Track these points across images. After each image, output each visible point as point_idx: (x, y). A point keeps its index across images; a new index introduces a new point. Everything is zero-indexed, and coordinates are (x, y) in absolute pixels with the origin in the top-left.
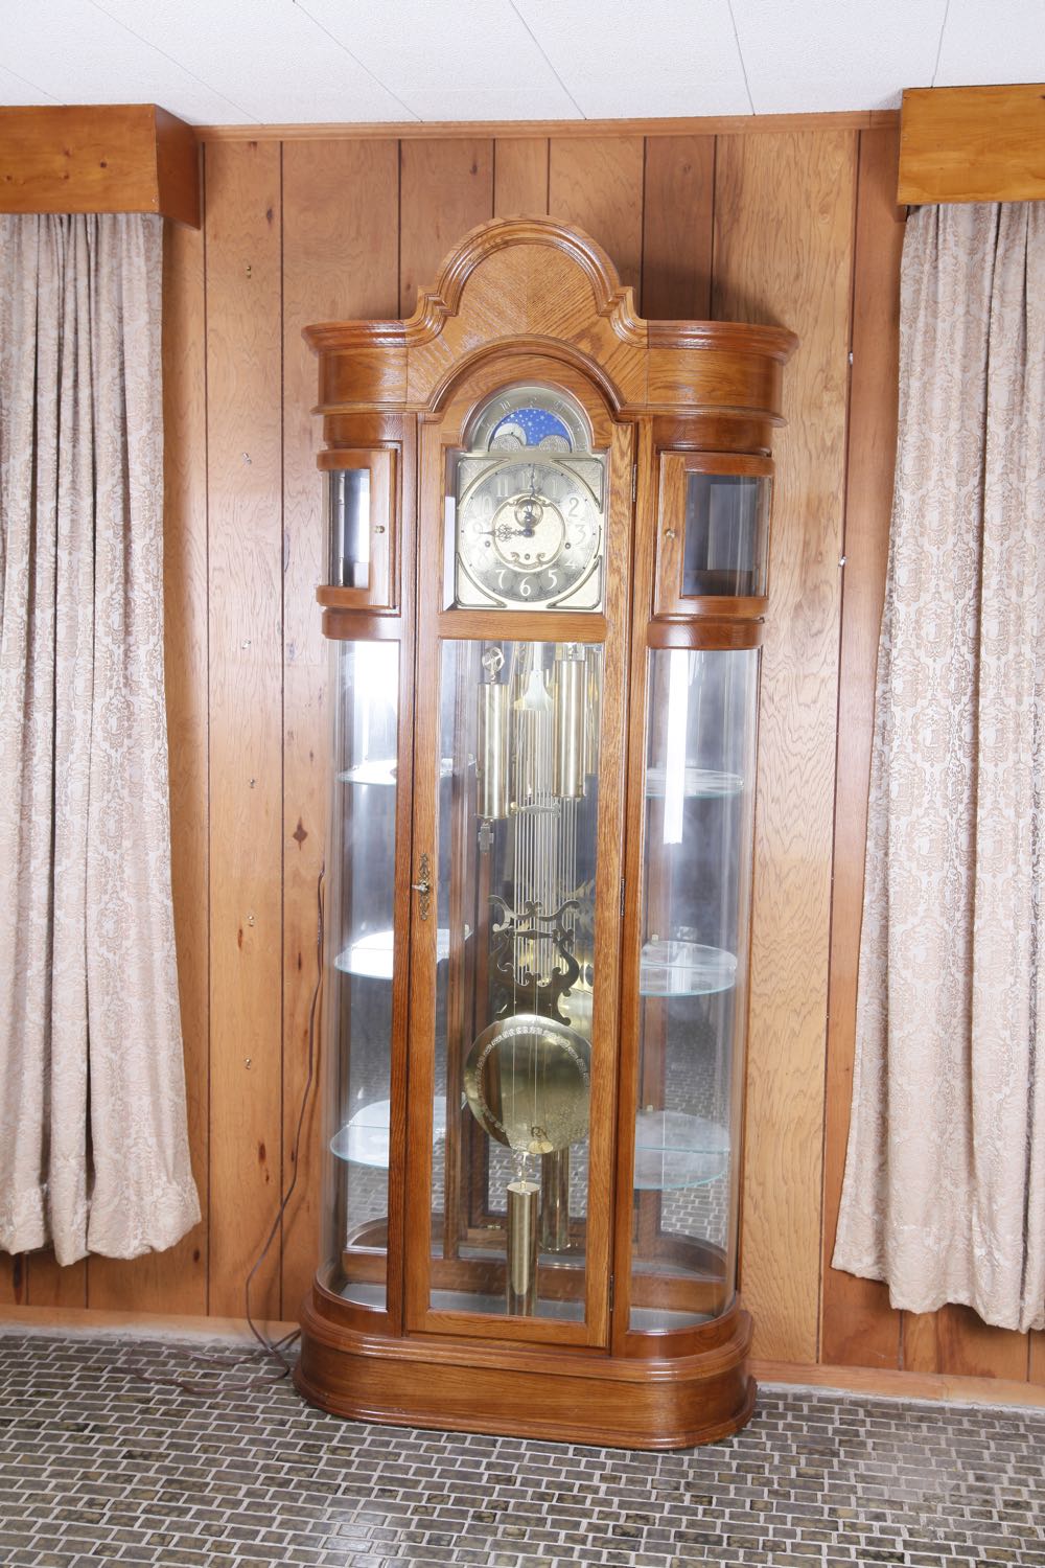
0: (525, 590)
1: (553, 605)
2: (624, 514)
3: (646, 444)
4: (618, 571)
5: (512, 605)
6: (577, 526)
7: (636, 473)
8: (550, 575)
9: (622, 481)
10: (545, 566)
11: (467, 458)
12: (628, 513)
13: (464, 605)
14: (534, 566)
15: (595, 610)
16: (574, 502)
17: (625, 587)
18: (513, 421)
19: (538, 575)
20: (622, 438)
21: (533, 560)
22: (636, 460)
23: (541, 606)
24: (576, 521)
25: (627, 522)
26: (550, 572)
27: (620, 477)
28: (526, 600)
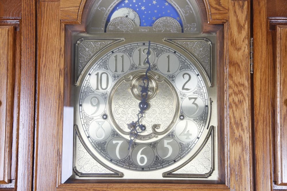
0: (142, 160)
1: (169, 174)
2: (243, 85)
3: (261, 19)
4: (240, 140)
5: (129, 174)
6: (190, 99)
7: (252, 46)
8: (166, 145)
9: (240, 53)
10: (160, 137)
11: (86, 38)
12: (247, 84)
13: (82, 175)
14: (149, 136)
15: (210, 178)
16: (187, 77)
17: (248, 157)
18: (127, 6)
19: (153, 145)
20: (239, 12)
21: (149, 131)
22: (252, 33)
23: (157, 175)
24: (189, 94)
25: (247, 92)
26: (166, 142)
27: (239, 49)
28: (143, 169)
